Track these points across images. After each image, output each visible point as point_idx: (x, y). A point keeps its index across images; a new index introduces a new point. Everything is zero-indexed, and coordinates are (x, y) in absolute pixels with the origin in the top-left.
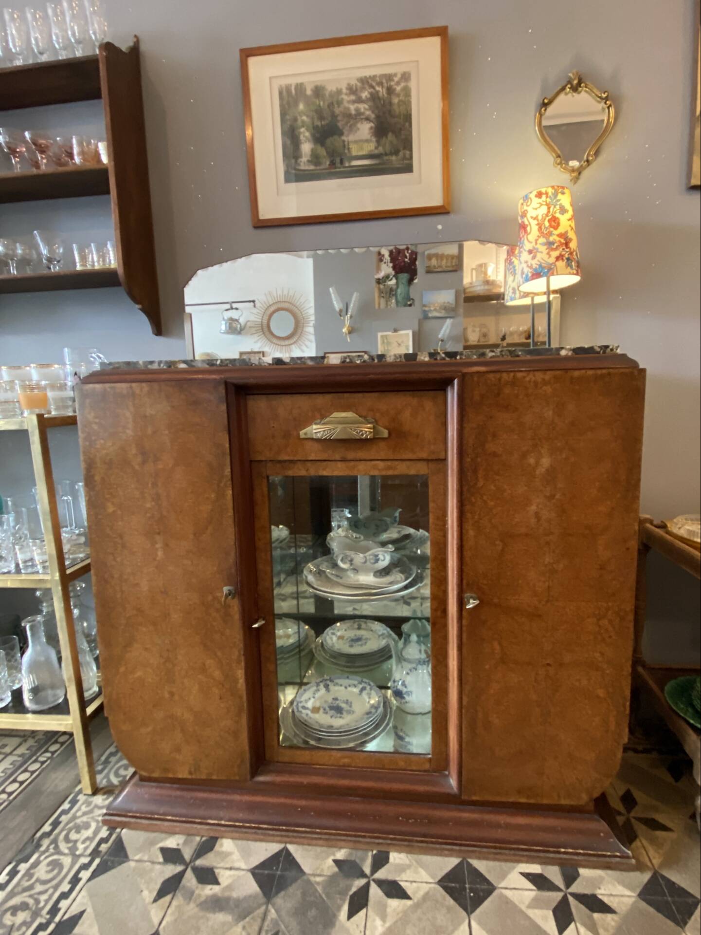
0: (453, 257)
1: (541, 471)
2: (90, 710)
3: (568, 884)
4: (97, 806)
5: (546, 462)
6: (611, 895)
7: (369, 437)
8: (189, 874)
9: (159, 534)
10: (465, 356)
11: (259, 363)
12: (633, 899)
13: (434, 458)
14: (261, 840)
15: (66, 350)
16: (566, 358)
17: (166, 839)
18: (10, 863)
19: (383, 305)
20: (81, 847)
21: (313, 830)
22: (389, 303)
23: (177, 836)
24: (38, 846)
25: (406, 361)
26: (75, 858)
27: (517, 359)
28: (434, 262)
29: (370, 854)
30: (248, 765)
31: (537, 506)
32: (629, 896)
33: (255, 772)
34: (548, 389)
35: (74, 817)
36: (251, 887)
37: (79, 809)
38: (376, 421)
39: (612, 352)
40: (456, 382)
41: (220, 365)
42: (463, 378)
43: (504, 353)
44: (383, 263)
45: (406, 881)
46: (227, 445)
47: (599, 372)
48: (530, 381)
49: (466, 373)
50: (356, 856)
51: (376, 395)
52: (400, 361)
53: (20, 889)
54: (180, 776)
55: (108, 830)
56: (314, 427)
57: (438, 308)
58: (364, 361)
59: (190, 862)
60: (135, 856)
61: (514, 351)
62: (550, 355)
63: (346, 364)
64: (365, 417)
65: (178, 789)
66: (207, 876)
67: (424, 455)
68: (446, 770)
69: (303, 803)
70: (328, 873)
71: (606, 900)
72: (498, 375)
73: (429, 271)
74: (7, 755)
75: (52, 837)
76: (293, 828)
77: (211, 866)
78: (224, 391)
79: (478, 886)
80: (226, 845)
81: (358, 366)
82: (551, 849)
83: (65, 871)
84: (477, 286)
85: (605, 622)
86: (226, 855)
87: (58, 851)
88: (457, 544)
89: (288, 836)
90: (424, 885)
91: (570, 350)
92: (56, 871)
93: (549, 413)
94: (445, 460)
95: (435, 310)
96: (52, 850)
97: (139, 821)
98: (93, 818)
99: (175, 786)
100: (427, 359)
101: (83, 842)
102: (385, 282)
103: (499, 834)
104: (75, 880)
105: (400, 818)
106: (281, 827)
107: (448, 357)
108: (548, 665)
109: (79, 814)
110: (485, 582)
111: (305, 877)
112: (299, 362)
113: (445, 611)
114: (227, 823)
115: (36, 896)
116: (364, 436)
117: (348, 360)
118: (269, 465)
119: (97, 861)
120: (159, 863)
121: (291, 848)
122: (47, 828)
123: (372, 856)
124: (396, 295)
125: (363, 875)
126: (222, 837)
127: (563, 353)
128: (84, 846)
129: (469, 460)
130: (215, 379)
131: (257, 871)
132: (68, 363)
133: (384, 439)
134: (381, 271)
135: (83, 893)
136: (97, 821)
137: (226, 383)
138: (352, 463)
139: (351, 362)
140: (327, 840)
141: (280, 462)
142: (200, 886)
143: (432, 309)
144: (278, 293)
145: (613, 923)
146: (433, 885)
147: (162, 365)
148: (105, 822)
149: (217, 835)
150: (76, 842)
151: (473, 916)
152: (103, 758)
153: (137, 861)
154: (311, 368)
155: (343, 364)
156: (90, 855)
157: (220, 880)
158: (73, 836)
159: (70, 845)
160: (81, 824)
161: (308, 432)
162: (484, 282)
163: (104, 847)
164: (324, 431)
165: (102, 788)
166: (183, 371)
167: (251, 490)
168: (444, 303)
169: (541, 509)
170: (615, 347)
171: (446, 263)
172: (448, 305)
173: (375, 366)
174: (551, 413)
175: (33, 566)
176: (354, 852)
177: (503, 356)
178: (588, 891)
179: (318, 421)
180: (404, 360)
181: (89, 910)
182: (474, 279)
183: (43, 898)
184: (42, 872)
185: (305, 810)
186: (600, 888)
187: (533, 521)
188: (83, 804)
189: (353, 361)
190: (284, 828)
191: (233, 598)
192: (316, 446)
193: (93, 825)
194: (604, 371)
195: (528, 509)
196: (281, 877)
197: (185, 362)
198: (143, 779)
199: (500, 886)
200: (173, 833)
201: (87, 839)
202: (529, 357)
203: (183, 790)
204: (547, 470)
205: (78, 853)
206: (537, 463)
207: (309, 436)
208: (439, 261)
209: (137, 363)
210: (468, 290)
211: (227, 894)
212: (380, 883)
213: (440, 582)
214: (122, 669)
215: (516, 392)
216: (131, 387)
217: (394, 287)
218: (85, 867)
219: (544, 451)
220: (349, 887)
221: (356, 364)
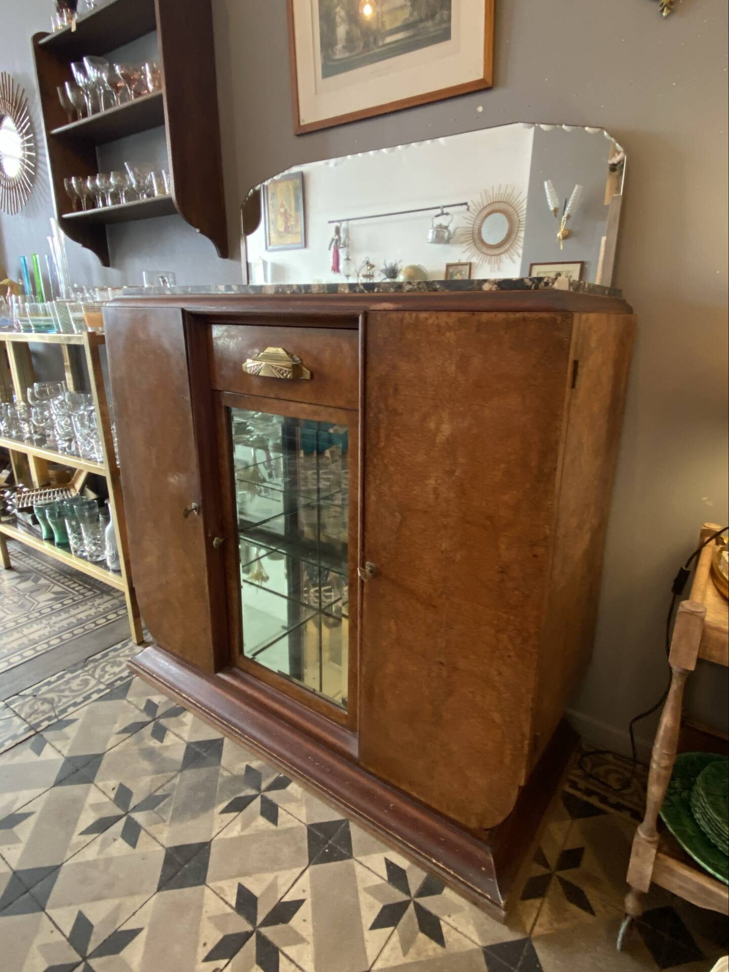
1: (440, 439)
3: (422, 893)
5: (446, 429)
6: (456, 929)
7: (289, 377)
8: (150, 727)
12: (476, 947)
13: (351, 408)
16: (489, 294)
17: (154, 694)
18: (64, 670)
20: (107, 677)
21: (243, 735)
23: (164, 698)
24: (86, 666)
26: (99, 682)
29: (276, 775)
30: (213, 660)
31: (436, 481)
32: (473, 941)
33: (217, 669)
34: (452, 336)
35: (118, 656)
36: (180, 755)
38: (302, 361)
40: (360, 321)
42: (366, 316)
43: (421, 286)
45: (285, 810)
47: (512, 316)
48: (432, 325)
49: (373, 311)
50: (265, 770)
51: (301, 330)
52: (323, 294)
53: (57, 689)
55: (128, 673)
56: (251, 361)
58: (293, 292)
59: (159, 717)
60: (131, 697)
62: (470, 290)
63: (279, 296)
64: (291, 354)
66: (160, 733)
70: (236, 773)
71: (445, 929)
72: (400, 315)
74: (114, 598)
75: (96, 663)
76: (231, 726)
77: (167, 727)
78: (181, 317)
79: (338, 847)
80: (188, 718)
81: (288, 298)
82: (423, 854)
83: (88, 688)
86: (183, 724)
87: (93, 674)
89: (226, 732)
90: (297, 821)
91: (495, 282)
92: (82, 687)
93: (452, 368)
96: (90, 672)
97: (144, 674)
99: (175, 658)
100: (347, 291)
101: (110, 674)
103: (384, 814)
104: (88, 698)
105: (310, 758)
106: (224, 721)
107: (367, 290)
108: (441, 663)
109: (121, 655)
110: (384, 554)
111: (217, 767)
114: (192, 701)
115: (61, 697)
116: (284, 375)
117: (280, 290)
119: (108, 691)
120: (140, 710)
121: (226, 741)
122: (98, 656)
123: (277, 777)
125: (258, 788)
126: (189, 711)
127: (486, 287)
131: (191, 746)
133: (305, 380)
135: (85, 708)
137: (184, 312)
139: (283, 293)
140: (250, 746)
142: (151, 737)
145: (431, 953)
146: (303, 825)
149: (185, 707)
150: (106, 672)
151: (312, 867)
153: (129, 702)
154: (252, 299)
156: (108, 685)
157: (165, 739)
158: (108, 668)
159: (102, 673)
160: (118, 662)
163: (118, 683)
164: (254, 366)
166: (168, 298)
169: (440, 485)
173: (304, 299)
174: (453, 367)
176: (266, 767)
177: (420, 289)
178: (434, 911)
180: (327, 293)
181: (80, 721)
184: (74, 685)
185: (245, 716)
186: (449, 916)
187: (432, 496)
189: (284, 291)
191: (199, 513)
193: (123, 666)
194: (518, 315)
195: (427, 482)
196: (203, 758)
197: (174, 289)
198: (157, 645)
199: (357, 858)
201: (115, 674)
202: (447, 292)
204: (447, 439)
205: (102, 680)
206: (438, 430)
207: (246, 370)
211: (162, 752)
212: (265, 801)
215: (418, 338)
218: (99, 691)
219: (445, 415)
220: (240, 791)
221: (286, 293)
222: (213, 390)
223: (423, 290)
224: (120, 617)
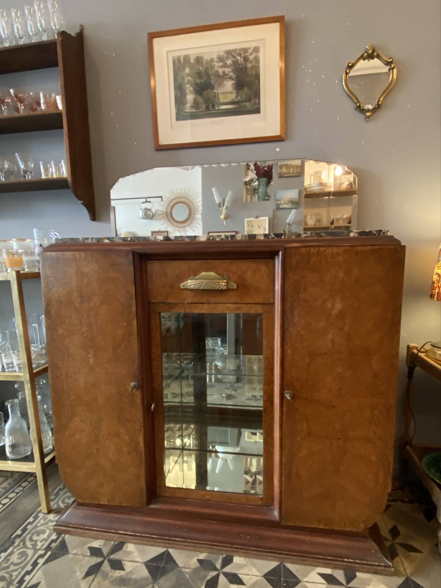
0: (297, 167)
1: (335, 312)
2: (47, 460)
3: (348, 582)
4: (51, 521)
5: (338, 306)
7: (224, 288)
8: (106, 563)
9: (91, 348)
10: (287, 236)
11: (155, 240)
13: (266, 303)
14: (152, 545)
15: (35, 230)
16: (353, 239)
17: (92, 542)
19: (249, 200)
20: (39, 544)
21: (186, 540)
22: (253, 198)
23: (99, 540)
24: (13, 543)
25: (249, 239)
26: (36, 551)
27: (322, 238)
28: (284, 170)
29: (221, 557)
30: (145, 497)
31: (332, 335)
33: (149, 502)
34: (340, 259)
35: (36, 526)
36: (144, 573)
37: (39, 522)
38: (229, 278)
39: (384, 235)
40: (280, 253)
41: (130, 241)
42: (285, 250)
43: (313, 235)
44: (250, 170)
45: (243, 574)
46: (134, 292)
48: (328, 253)
49: (287, 248)
50: (212, 557)
51: (230, 261)
52: (245, 239)
54: (102, 503)
55: (56, 535)
56: (189, 281)
57: (286, 202)
58: (222, 239)
59: (108, 555)
60: (73, 550)
61: (320, 233)
62: (343, 236)
63: (210, 241)
64: (222, 275)
65: (101, 511)
66: (117, 565)
67: (259, 300)
68: (272, 506)
69: (180, 523)
70: (194, 567)
72: (308, 249)
73: (281, 176)
75: (22, 538)
76: (172, 538)
77: (120, 559)
78: (132, 258)
79: (289, 580)
80: (130, 547)
81: (218, 242)
82: (339, 559)
83: (29, 558)
84: (314, 187)
85: (376, 412)
86: (130, 553)
87: (25, 546)
88: (280, 359)
89: (169, 544)
90: (255, 577)
91: (357, 233)
92: (23, 558)
93: (341, 275)
94: (273, 304)
95: (285, 203)
96: (21, 546)
97: (76, 530)
98: (47, 527)
99: (99, 509)
100: (262, 238)
101: (41, 541)
102: (250, 183)
103: (305, 548)
104: (35, 564)
105: (241, 535)
106: (165, 538)
107: (276, 237)
108: (339, 439)
109: (39, 525)
110: (298, 384)
111: (178, 569)
112: (180, 239)
113: (272, 402)
114: (131, 533)
115: (10, 573)
116: (221, 288)
117: (211, 238)
118: (161, 305)
119: (49, 553)
120: (88, 556)
121: (171, 551)
122: (19, 532)
123: (222, 559)
124: (258, 193)
125: (215, 569)
126: (128, 543)
127: (352, 235)
128: (41, 544)
129: (288, 304)
130: (126, 250)
131: (148, 564)
132: (36, 238)
133: (234, 290)
134: (248, 176)
135: (40, 572)
136: (50, 530)
137: (134, 253)
138: (214, 305)
139: (213, 239)
140: (194, 546)
141: (167, 304)
142: (113, 570)
143: (283, 202)
144: (178, 192)
146: (260, 578)
147: (94, 241)
148: (55, 530)
149: (124, 541)
150: (36, 541)
152: (55, 492)
153: (74, 554)
154: (188, 243)
155: (208, 241)
156: (45, 549)
157: (125, 567)
158: (35, 538)
159: (33, 543)
160: (40, 531)
161: (186, 285)
162: (319, 184)
163: (54, 545)
164: (195, 284)
165: (54, 510)
166: (107, 244)
167: (149, 321)
168: (291, 198)
169: (335, 337)
170: (386, 231)
171: (293, 171)
172: (294, 200)
173: (229, 243)
175: (13, 367)
176: (211, 555)
177: (312, 236)
179: (192, 277)
180: (248, 239)
181: (43, 582)
182: (312, 182)
183: (15, 574)
184: (15, 558)
185: (180, 528)
186: (369, 585)
187: (330, 344)
188: (41, 519)
189: (215, 239)
190: (167, 538)
191: (137, 390)
192: (191, 294)
193: (48, 532)
194: (378, 247)
195: (326, 337)
196: (163, 568)
197: (108, 239)
198: (79, 504)
199: (303, 580)
200: (97, 538)
201: (44, 539)
202: (329, 237)
203: (104, 512)
204: (339, 311)
205: (38, 548)
206: (333, 307)
207: (185, 287)
208: (288, 170)
209: (78, 239)
210: (308, 190)
211: (129, 576)
212: (226, 575)
213: (269, 383)
214: (67, 434)
215: (319, 260)
216: (74, 255)
217: (257, 187)
218: (42, 556)
219: (338, 299)
220: (206, 576)
221: (216, 240)
222: (149, 303)
223: (313, 237)
224: (14, 499)
